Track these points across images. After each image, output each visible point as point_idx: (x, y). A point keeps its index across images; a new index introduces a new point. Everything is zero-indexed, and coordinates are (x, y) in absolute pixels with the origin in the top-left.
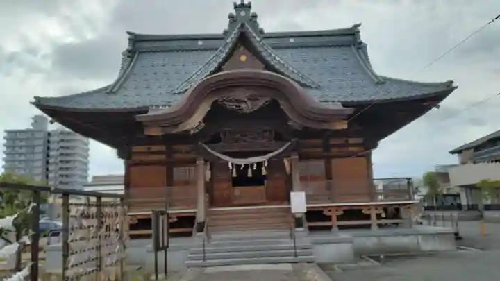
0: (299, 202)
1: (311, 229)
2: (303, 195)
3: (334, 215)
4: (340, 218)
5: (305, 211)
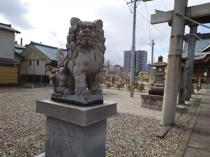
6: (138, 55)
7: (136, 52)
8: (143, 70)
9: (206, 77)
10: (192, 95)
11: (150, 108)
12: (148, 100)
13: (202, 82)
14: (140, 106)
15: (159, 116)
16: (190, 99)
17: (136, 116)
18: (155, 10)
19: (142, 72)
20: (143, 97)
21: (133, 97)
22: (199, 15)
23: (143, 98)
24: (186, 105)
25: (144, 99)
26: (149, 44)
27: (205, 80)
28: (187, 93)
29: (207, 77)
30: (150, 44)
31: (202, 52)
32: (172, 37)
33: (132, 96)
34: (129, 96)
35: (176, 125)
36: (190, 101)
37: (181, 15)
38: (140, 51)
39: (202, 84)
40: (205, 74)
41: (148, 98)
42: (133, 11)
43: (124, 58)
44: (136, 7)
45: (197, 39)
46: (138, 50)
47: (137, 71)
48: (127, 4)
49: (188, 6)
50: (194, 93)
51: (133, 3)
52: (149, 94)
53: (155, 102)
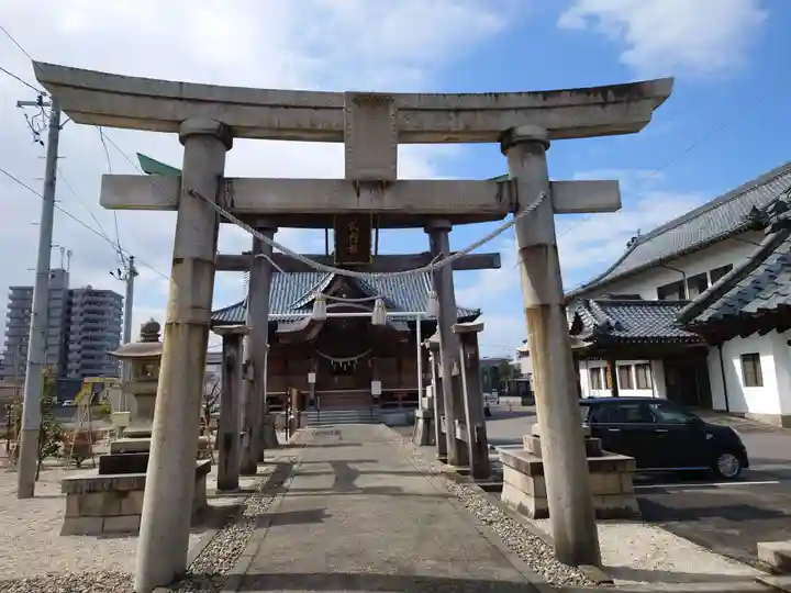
0: (376, 388)
1: (384, 407)
2: (380, 383)
3: (400, 396)
4: (404, 399)
5: (380, 393)
6: (82, 305)
7: (71, 293)
8: (105, 370)
9: (313, 388)
10: (267, 453)
11: (104, 533)
12: (97, 500)
13: (304, 403)
14: (58, 534)
15: (129, 556)
16: (260, 469)
17: (28, 581)
18: (139, 154)
19: (97, 380)
20: (72, 488)
21: (32, 495)
22: (254, 206)
23: (75, 492)
24: (244, 491)
25: (75, 498)
26: (116, 273)
27: (312, 396)
28: (248, 449)
29: (318, 385)
30: (120, 273)
31: (301, 308)
32: (177, 261)
33: (27, 491)
34: (14, 496)
35: (191, 577)
36: (258, 475)
37: (204, 196)
38: (90, 292)
39: (304, 410)
40: (312, 378)
41: (95, 491)
42: (45, 136)
43: (8, 315)
44: (60, 128)
45: (273, 270)
46: (79, 287)
47: (73, 375)
48: (20, 104)
49: (226, 175)
50: (276, 445)
51: (48, 109)
52: (101, 473)
53: (124, 501)
